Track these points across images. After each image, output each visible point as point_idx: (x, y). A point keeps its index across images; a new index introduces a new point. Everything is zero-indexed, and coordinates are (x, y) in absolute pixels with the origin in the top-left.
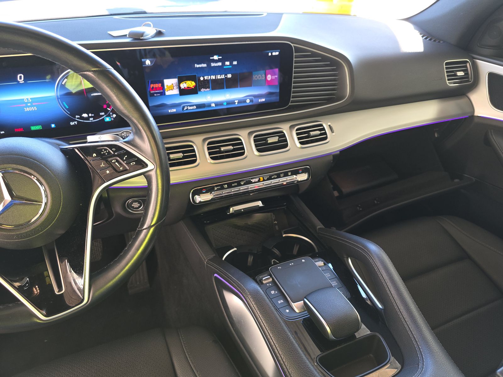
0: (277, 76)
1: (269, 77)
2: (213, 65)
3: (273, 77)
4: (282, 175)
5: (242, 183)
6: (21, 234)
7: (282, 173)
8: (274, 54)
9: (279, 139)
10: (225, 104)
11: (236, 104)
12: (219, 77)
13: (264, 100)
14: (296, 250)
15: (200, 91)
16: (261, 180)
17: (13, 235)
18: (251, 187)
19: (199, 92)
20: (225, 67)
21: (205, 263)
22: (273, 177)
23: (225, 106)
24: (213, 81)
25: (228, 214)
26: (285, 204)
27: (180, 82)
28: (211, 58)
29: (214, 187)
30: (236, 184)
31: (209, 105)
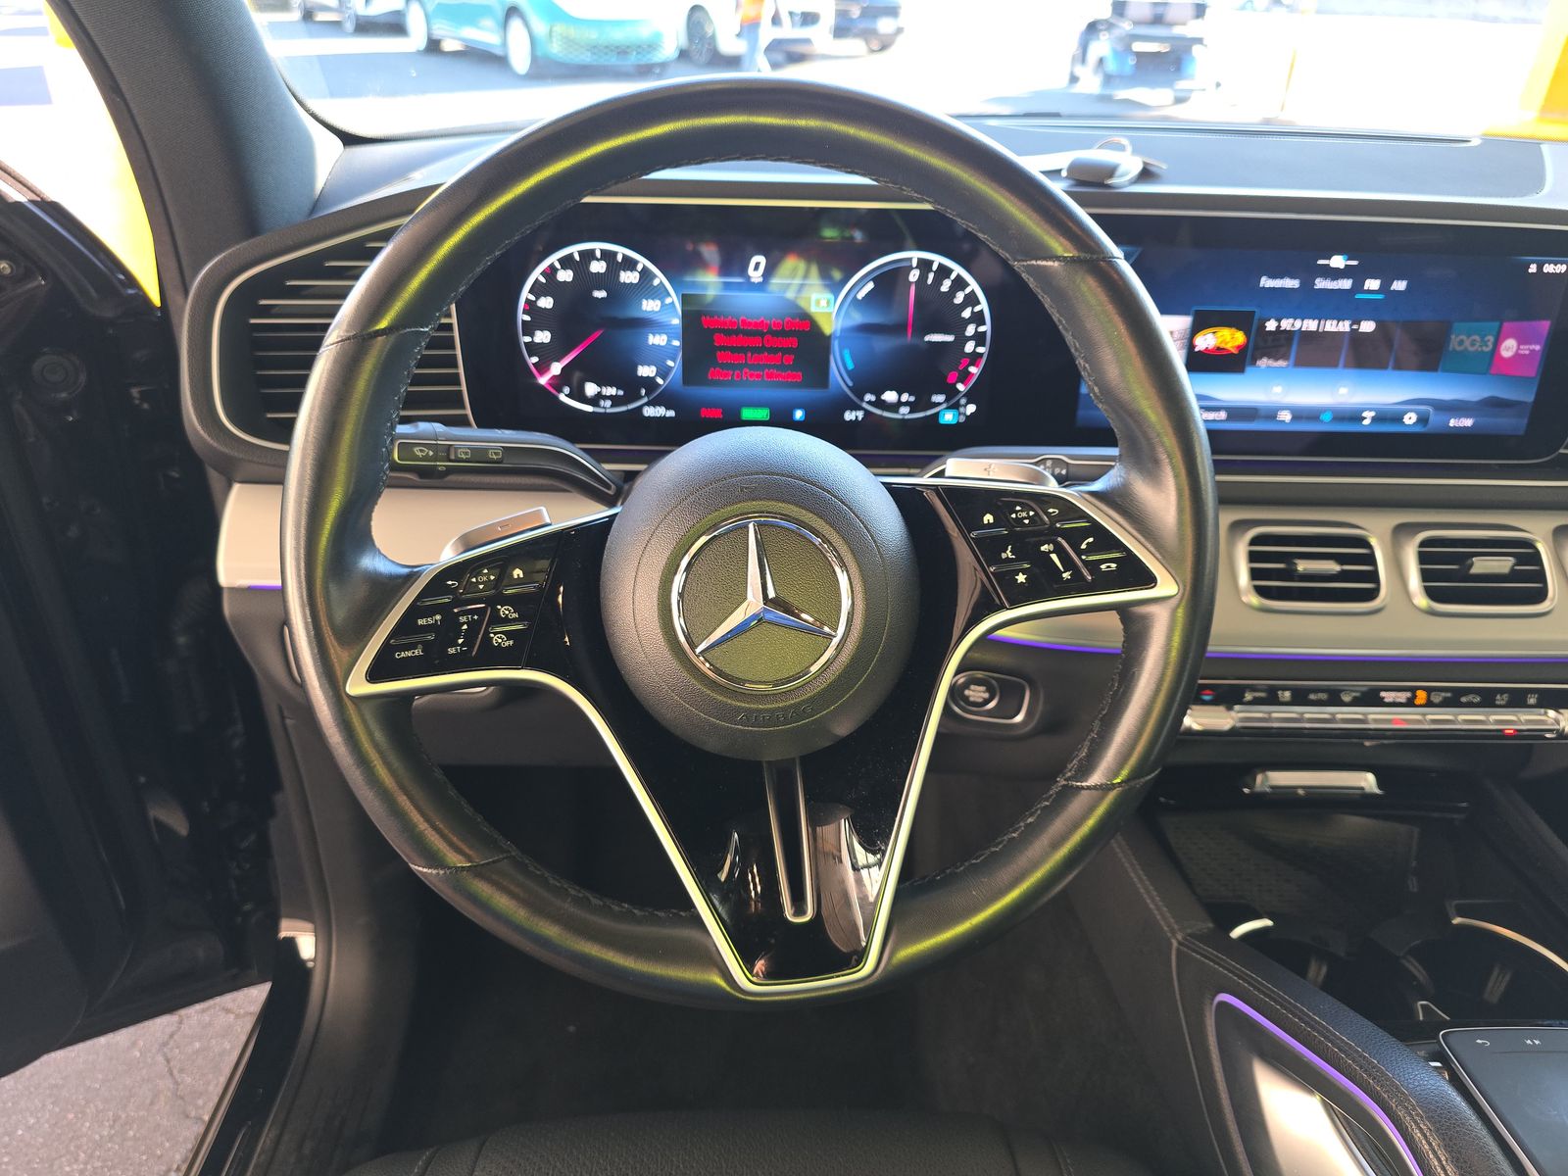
0: (1537, 348)
1: (1509, 348)
2: (1321, 284)
3: (1522, 347)
4: (1500, 699)
5: (1346, 698)
6: (759, 711)
7: (1502, 691)
8: (1548, 268)
9: (1516, 568)
10: (1327, 417)
11: (1366, 422)
12: (1331, 326)
13: (1468, 422)
14: (1497, 985)
15: (1255, 364)
16: (1418, 702)
17: (738, 710)
18: (1376, 717)
19: (1249, 369)
20: (1358, 296)
21: (1175, 944)
22: (1464, 699)
23: (1326, 425)
24: (1307, 336)
25: (1246, 790)
26: (1464, 805)
27: (1196, 329)
28: (1320, 262)
29: (1243, 689)
30: (1323, 696)
31: (1271, 414)
